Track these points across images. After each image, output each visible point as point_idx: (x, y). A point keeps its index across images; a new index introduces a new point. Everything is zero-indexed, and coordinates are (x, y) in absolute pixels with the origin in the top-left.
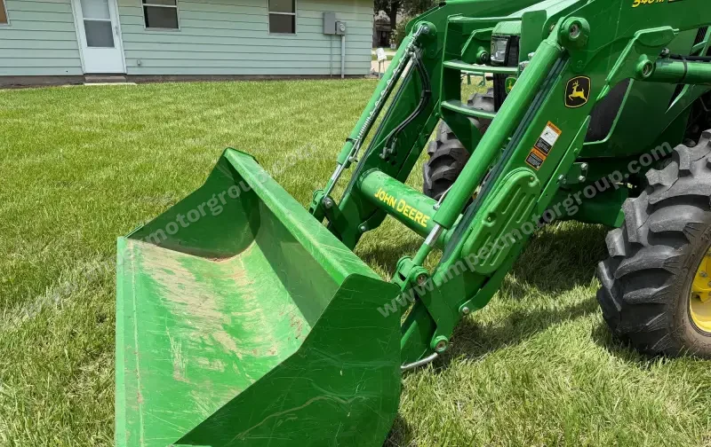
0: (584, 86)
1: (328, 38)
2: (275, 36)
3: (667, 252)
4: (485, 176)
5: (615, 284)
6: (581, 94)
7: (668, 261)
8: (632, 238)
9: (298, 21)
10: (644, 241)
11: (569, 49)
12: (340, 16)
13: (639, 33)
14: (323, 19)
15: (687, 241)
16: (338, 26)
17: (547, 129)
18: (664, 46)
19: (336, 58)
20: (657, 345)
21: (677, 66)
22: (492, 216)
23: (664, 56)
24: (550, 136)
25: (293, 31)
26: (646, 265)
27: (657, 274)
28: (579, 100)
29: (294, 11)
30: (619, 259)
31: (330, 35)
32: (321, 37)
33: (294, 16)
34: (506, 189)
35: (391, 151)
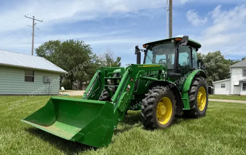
0: (133, 79)
1: (45, 84)
2: (26, 82)
3: (151, 106)
4: (119, 94)
5: (144, 115)
6: (133, 80)
7: (152, 108)
8: (145, 105)
9: (35, 78)
10: (147, 105)
11: (130, 73)
12: (49, 77)
13: (139, 71)
14: (44, 78)
15: (154, 104)
16: (49, 80)
17: (128, 85)
18: (143, 74)
19: (48, 90)
20: (154, 126)
21: (146, 77)
22: (122, 100)
23: (143, 75)
24: (129, 87)
25: (33, 81)
26: (149, 109)
27: (150, 110)
28: (132, 81)
29: (33, 75)
30: (144, 109)
31: (46, 83)
32: (42, 83)
33: (33, 77)
34: (124, 95)
35: (94, 96)
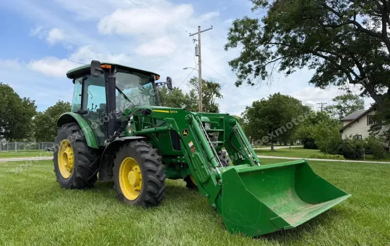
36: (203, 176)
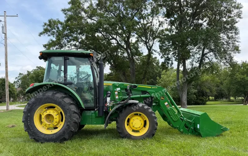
36: (176, 118)
